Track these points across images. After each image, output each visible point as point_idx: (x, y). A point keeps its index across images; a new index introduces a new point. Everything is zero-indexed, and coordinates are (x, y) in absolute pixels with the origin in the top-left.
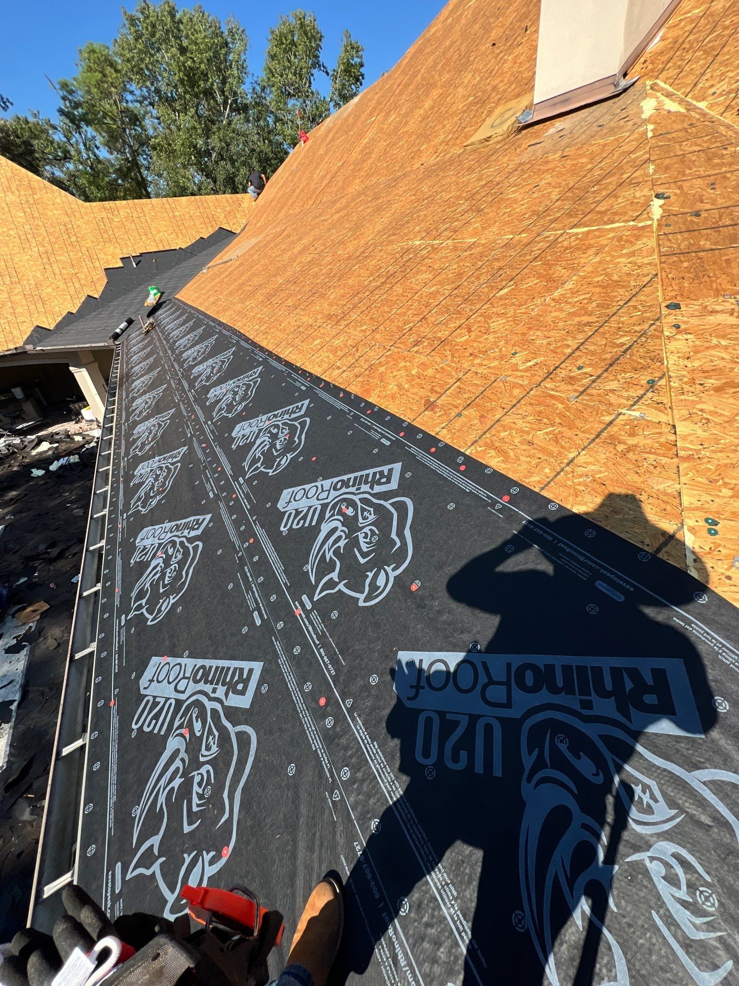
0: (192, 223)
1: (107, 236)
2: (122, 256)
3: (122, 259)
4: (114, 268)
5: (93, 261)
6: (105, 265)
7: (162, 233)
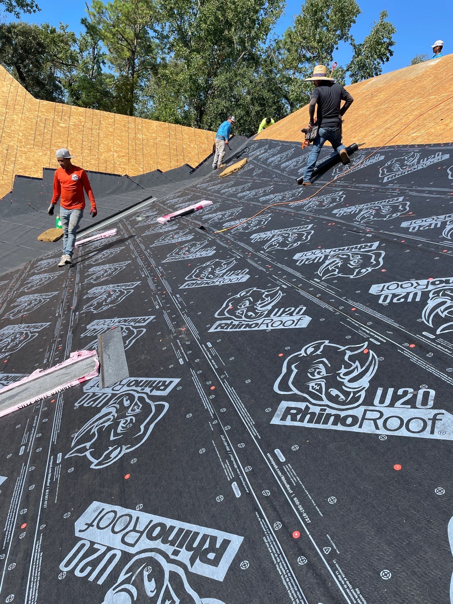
0: (154, 151)
1: (41, 140)
3: (45, 169)
4: (29, 178)
5: (7, 162)
6: (20, 171)
7: (112, 153)
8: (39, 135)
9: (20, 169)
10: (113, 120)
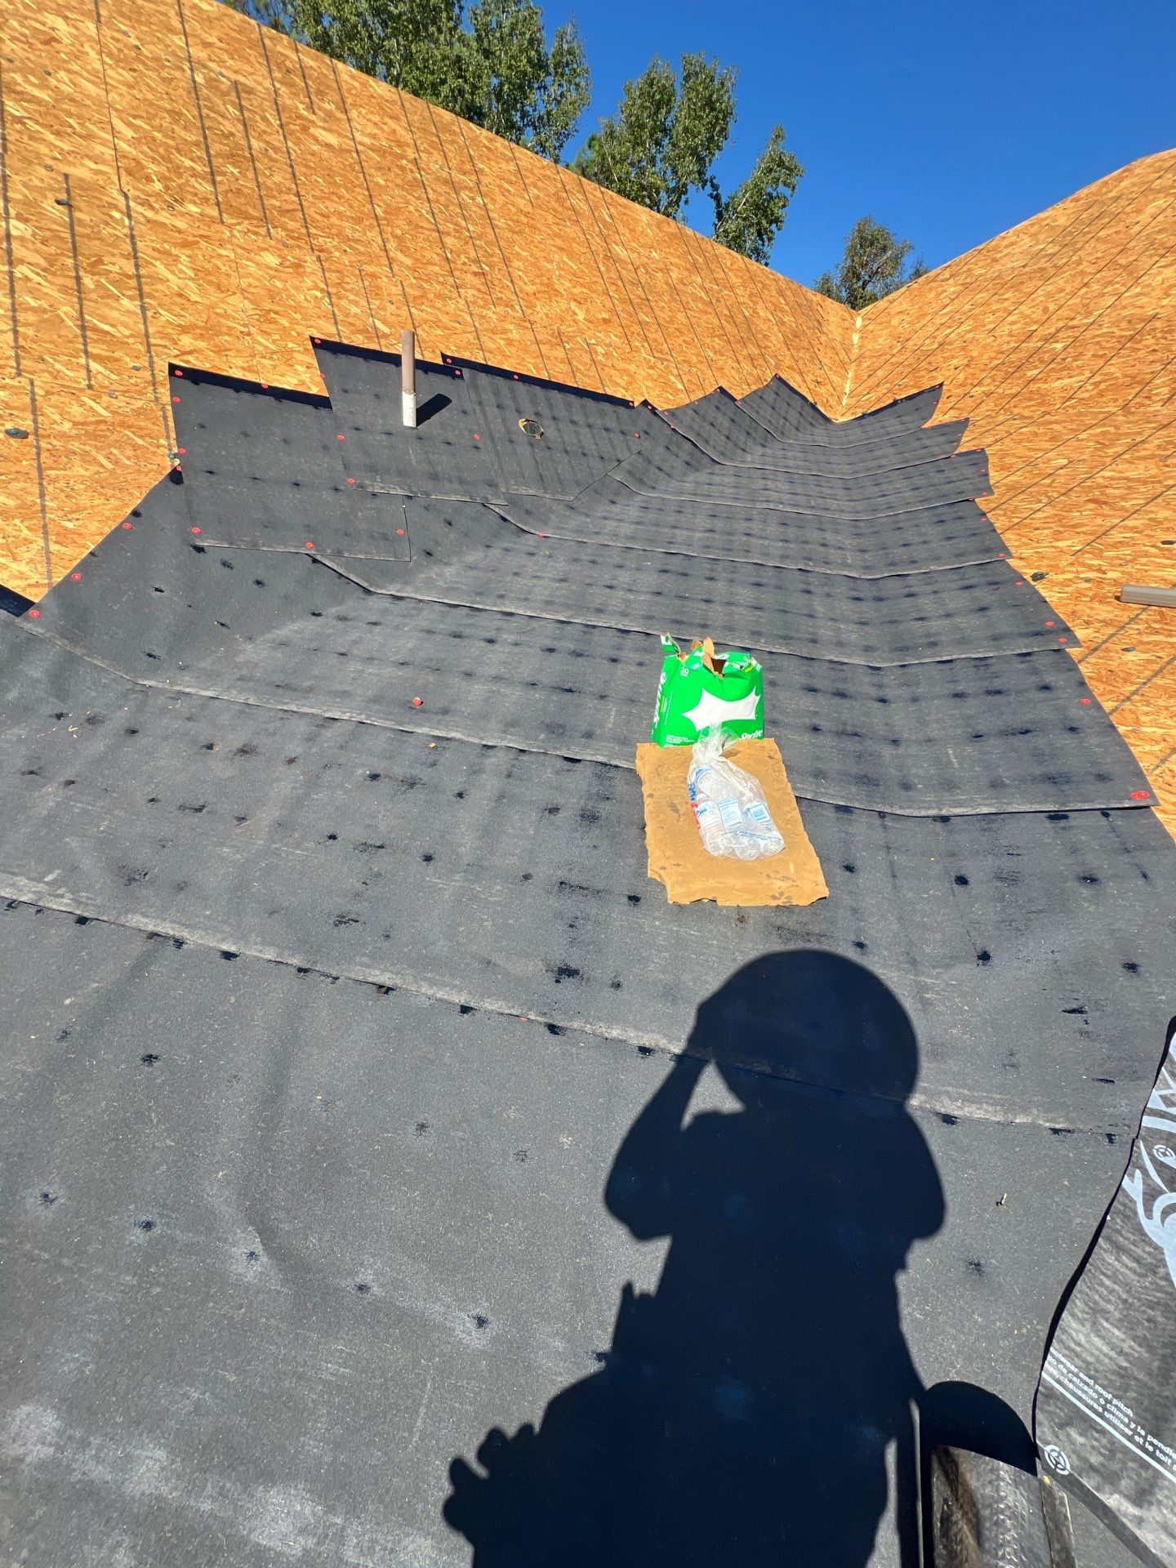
0: (682, 317)
1: (247, 184)
2: (327, 330)
3: (323, 347)
4: (254, 388)
5: (88, 281)
6: (186, 341)
7: (563, 304)
8: (232, 157)
9: (184, 329)
10: (512, 167)
